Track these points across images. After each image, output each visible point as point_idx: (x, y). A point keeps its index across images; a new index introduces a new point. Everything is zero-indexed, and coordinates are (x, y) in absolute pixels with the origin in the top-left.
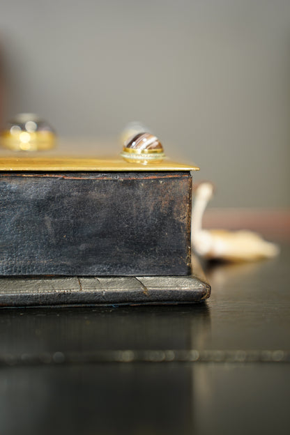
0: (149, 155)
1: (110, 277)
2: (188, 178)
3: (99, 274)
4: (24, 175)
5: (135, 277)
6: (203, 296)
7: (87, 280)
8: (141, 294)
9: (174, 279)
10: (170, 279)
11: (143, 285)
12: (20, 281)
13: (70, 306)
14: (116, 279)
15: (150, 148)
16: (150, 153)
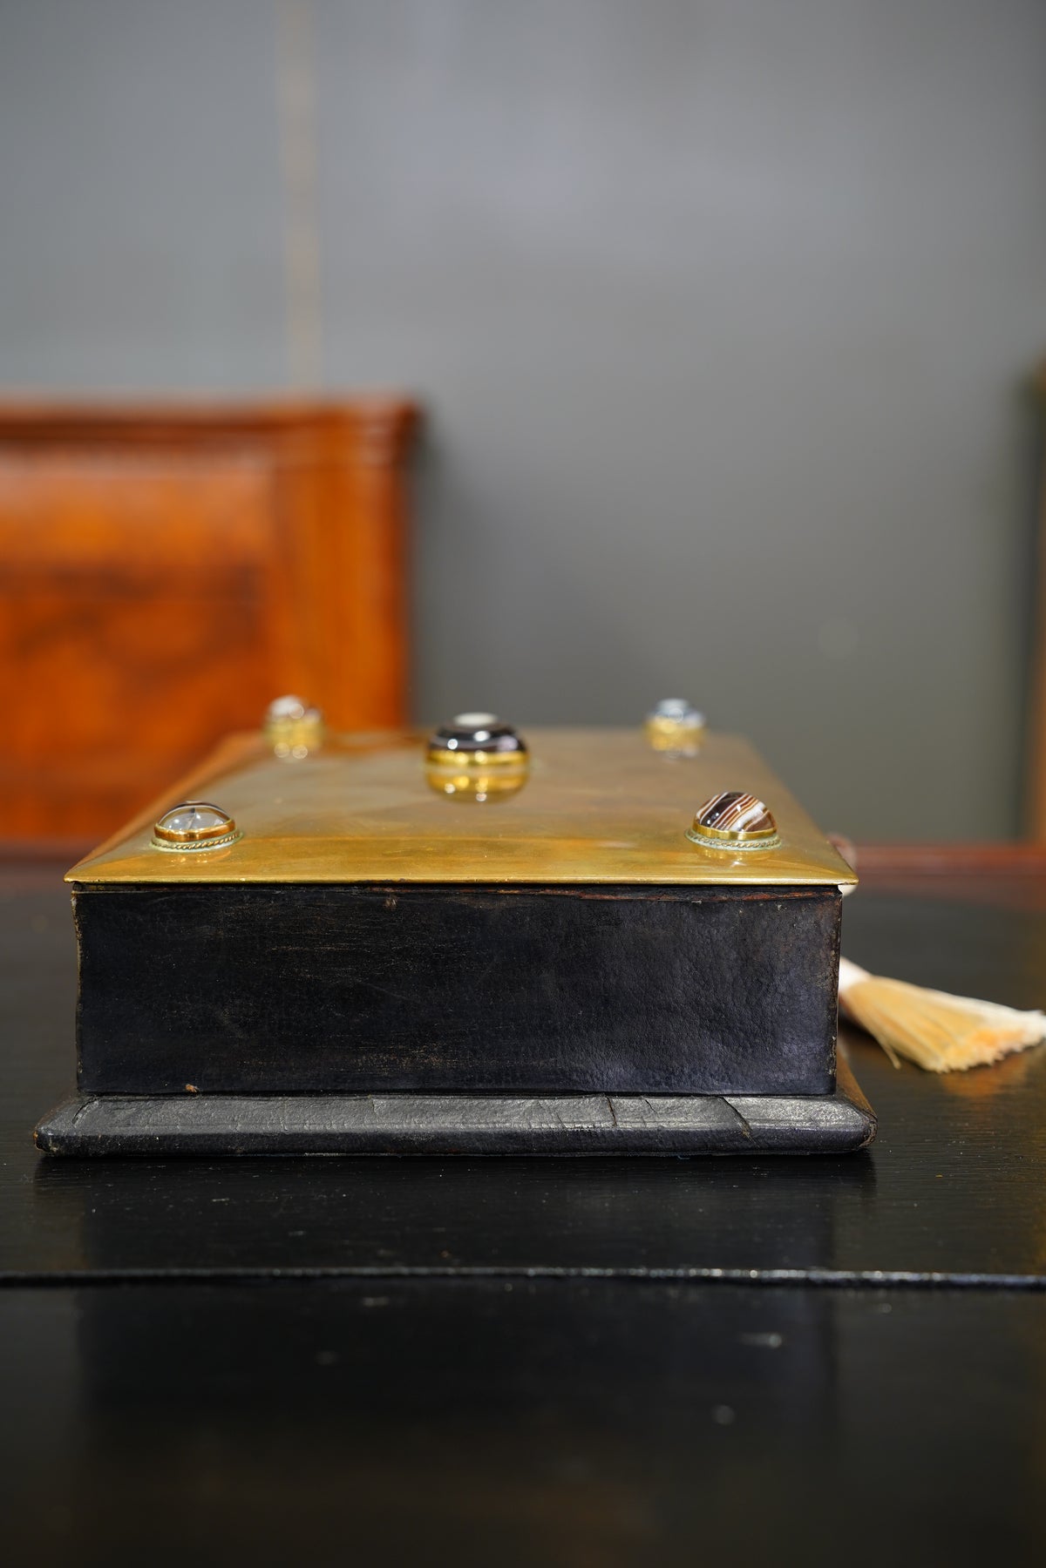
0: (749, 843)
1: (671, 1095)
2: (834, 899)
3: (647, 1088)
4: (503, 891)
5: (722, 1096)
6: (863, 1140)
7: (626, 1102)
8: (736, 1135)
9: (803, 1103)
10: (793, 1102)
11: (739, 1115)
12: (493, 1102)
13: (592, 1154)
14: (683, 1101)
15: (753, 829)
16: (749, 838)
